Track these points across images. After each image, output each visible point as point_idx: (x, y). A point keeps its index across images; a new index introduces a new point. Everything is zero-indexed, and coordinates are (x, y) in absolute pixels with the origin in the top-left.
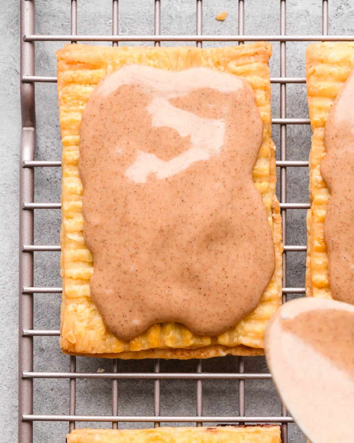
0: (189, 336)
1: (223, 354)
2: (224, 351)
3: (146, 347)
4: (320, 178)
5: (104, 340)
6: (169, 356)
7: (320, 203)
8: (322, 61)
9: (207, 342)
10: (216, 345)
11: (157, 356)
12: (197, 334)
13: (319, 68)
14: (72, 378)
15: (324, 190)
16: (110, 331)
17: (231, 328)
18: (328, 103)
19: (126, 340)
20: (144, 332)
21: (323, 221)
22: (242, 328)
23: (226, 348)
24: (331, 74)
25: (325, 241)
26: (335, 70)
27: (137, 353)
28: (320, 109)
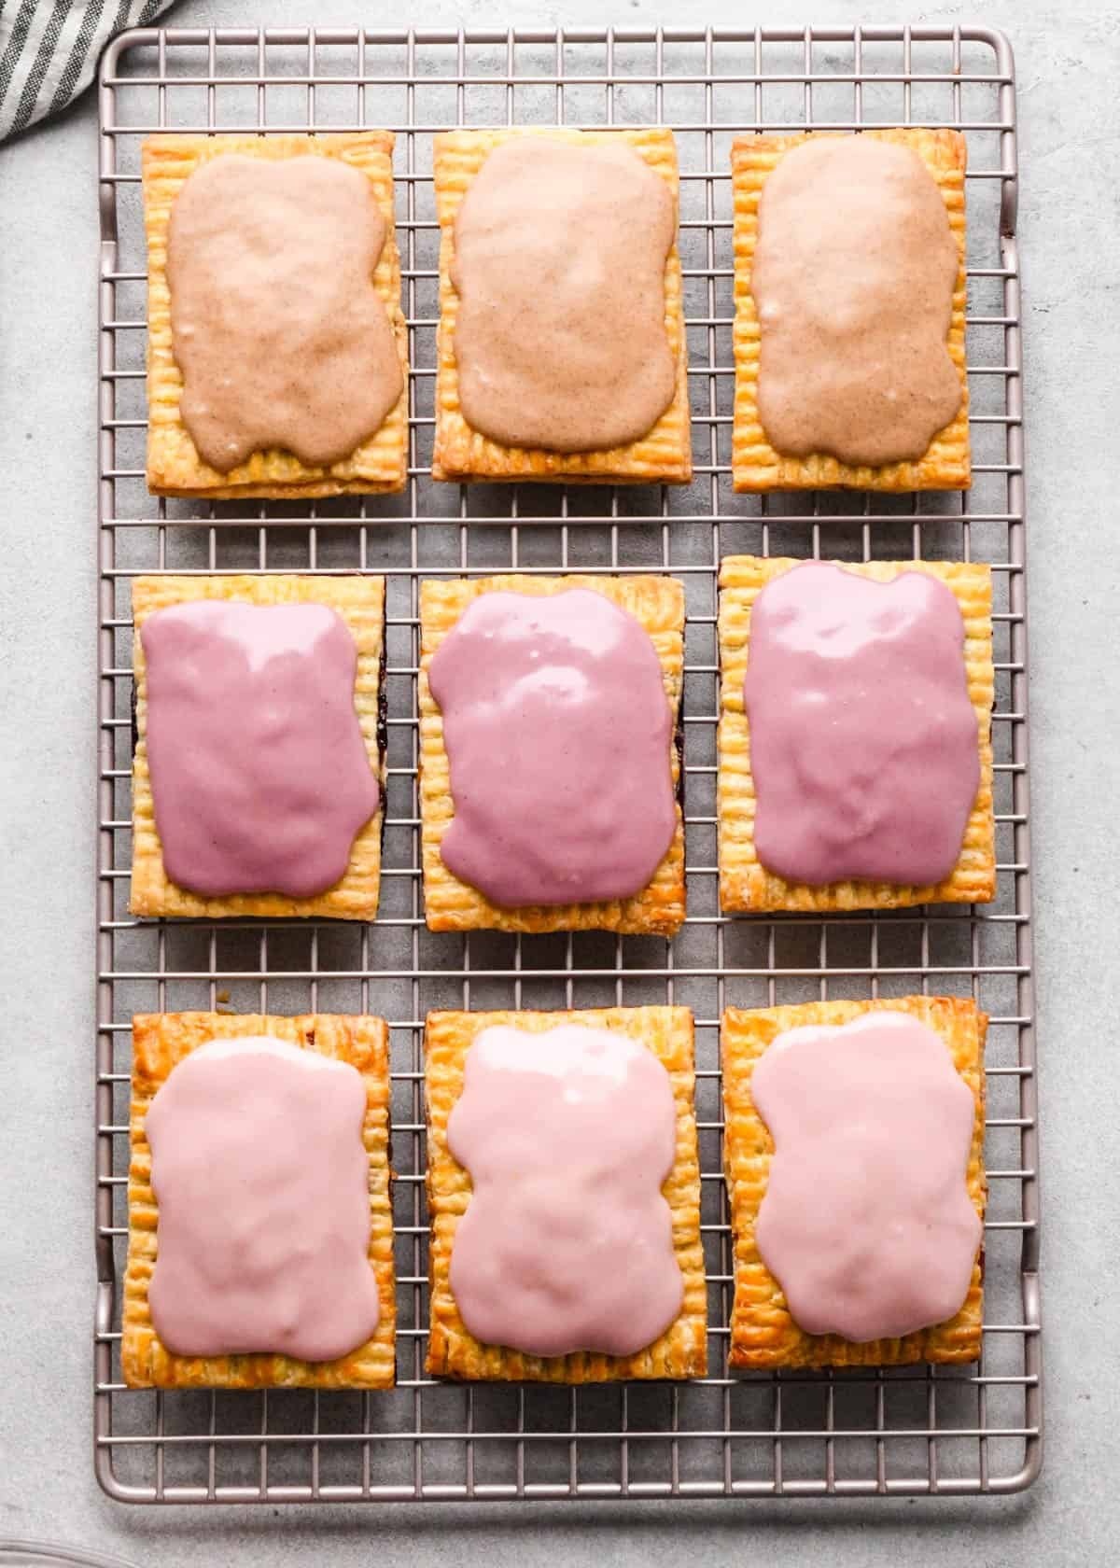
0: (296, 465)
1: (338, 490)
2: (340, 486)
3: (247, 481)
4: (448, 283)
5: (198, 471)
6: (275, 494)
7: (449, 312)
8: (452, 151)
9: (319, 473)
10: (330, 479)
11: (261, 493)
12: (307, 463)
13: (448, 157)
14: (162, 527)
15: (454, 297)
16: (204, 460)
17: (346, 457)
18: (457, 197)
19: (223, 470)
20: (243, 462)
21: (452, 332)
22: (358, 456)
23: (342, 482)
24: (461, 164)
25: (454, 353)
26: (466, 159)
27: (236, 487)
28: (449, 204)
